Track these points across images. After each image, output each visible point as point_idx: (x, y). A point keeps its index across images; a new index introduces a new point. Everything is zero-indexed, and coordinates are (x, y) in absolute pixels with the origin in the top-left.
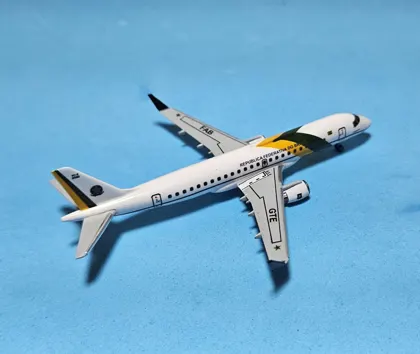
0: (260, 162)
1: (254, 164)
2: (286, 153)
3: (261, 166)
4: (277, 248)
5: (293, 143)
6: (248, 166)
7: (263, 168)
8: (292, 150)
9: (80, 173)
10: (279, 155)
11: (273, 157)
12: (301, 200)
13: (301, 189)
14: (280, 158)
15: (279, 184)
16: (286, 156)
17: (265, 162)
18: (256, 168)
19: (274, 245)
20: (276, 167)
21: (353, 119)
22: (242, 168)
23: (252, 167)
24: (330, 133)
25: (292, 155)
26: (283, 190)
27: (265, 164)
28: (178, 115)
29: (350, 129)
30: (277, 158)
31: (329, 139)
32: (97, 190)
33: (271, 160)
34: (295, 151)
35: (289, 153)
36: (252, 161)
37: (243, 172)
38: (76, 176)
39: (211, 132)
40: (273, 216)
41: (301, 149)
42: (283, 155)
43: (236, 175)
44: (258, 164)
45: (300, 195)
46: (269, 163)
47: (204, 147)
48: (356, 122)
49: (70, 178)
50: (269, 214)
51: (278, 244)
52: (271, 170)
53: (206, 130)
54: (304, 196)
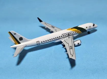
0: (67, 34)
1: (66, 34)
2: (74, 32)
3: (68, 35)
4: (72, 56)
5: (76, 30)
6: (64, 35)
7: (68, 36)
8: (76, 31)
9: (16, 33)
10: (73, 32)
11: (71, 33)
12: (79, 45)
13: (79, 42)
14: (73, 34)
15: (73, 40)
16: (75, 33)
17: (69, 34)
18: (66, 36)
19: (72, 55)
20: (72, 36)
21: (93, 24)
22: (62, 36)
23: (65, 35)
24: (87, 27)
25: (76, 33)
26: (74, 42)
27: (69, 35)
28: (45, 23)
29: (92, 27)
30: (72, 33)
31: (86, 29)
32: (21, 39)
33: (70, 34)
34: (77, 32)
35: (75, 32)
36: (65, 34)
37: (63, 37)
38: (15, 34)
39: (54, 27)
40: (71, 48)
41: (79, 31)
42: (74, 33)
43: (61, 37)
44: (67, 35)
45: (78, 44)
46: (70, 35)
47: (52, 31)
48: (94, 25)
49: (13, 34)
50: (70, 47)
51: (73, 55)
52: (70, 36)
53: (53, 27)
54: (79, 44)
